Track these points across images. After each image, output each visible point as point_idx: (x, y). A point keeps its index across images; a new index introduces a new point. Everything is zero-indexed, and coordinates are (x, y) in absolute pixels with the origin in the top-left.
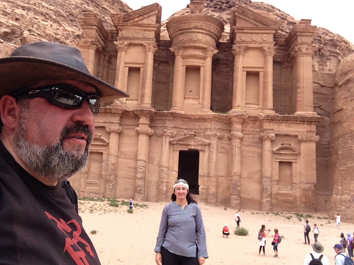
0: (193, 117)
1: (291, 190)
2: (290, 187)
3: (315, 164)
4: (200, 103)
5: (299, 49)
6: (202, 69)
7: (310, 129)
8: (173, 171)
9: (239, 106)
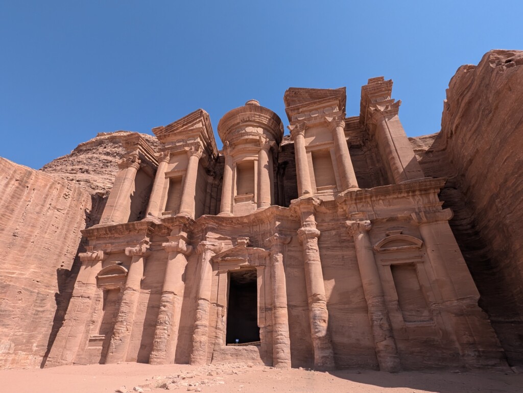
2: (426, 313)
4: (256, 201)
5: (376, 110)
6: (256, 163)
7: (429, 202)
8: (218, 305)
9: (307, 192)
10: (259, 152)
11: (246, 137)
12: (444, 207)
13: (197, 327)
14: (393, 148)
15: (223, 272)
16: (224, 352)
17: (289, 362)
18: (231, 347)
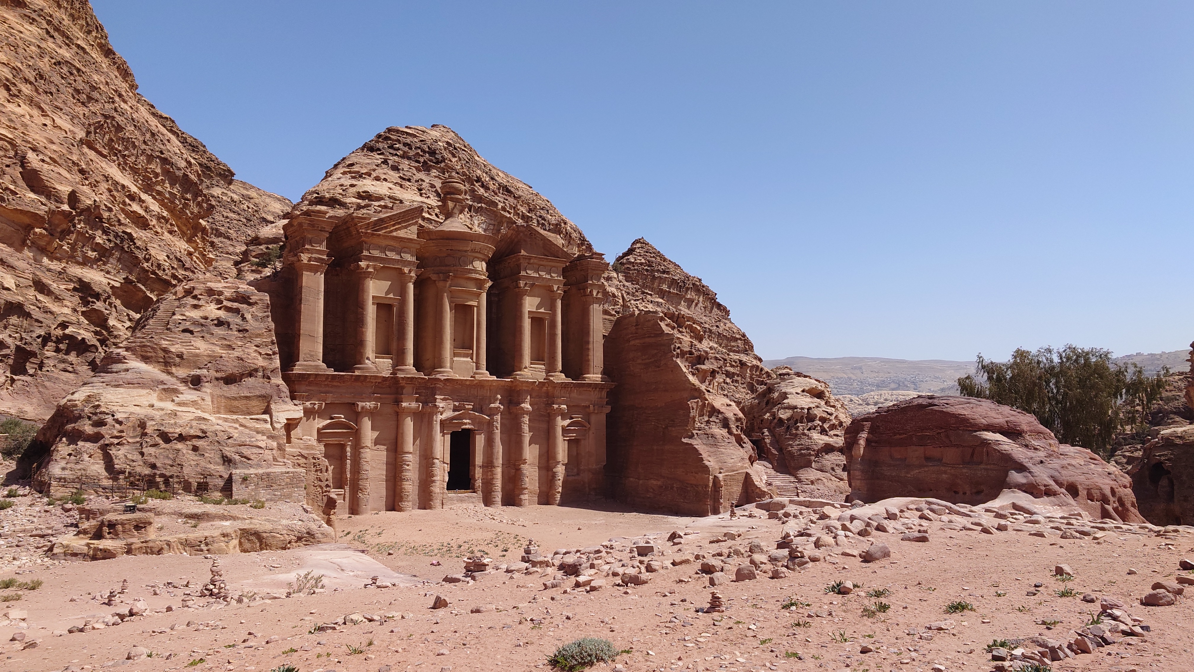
0: (468, 383)
1: (578, 474)
2: (575, 470)
3: (605, 441)
4: (474, 360)
5: (591, 292)
6: (475, 309)
7: (601, 398)
8: (444, 463)
9: (526, 368)
10: (479, 295)
11: (474, 275)
12: (607, 404)
13: (434, 481)
14: (591, 340)
15: (447, 434)
16: (451, 499)
17: (500, 503)
18: (452, 495)
